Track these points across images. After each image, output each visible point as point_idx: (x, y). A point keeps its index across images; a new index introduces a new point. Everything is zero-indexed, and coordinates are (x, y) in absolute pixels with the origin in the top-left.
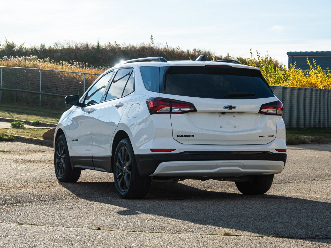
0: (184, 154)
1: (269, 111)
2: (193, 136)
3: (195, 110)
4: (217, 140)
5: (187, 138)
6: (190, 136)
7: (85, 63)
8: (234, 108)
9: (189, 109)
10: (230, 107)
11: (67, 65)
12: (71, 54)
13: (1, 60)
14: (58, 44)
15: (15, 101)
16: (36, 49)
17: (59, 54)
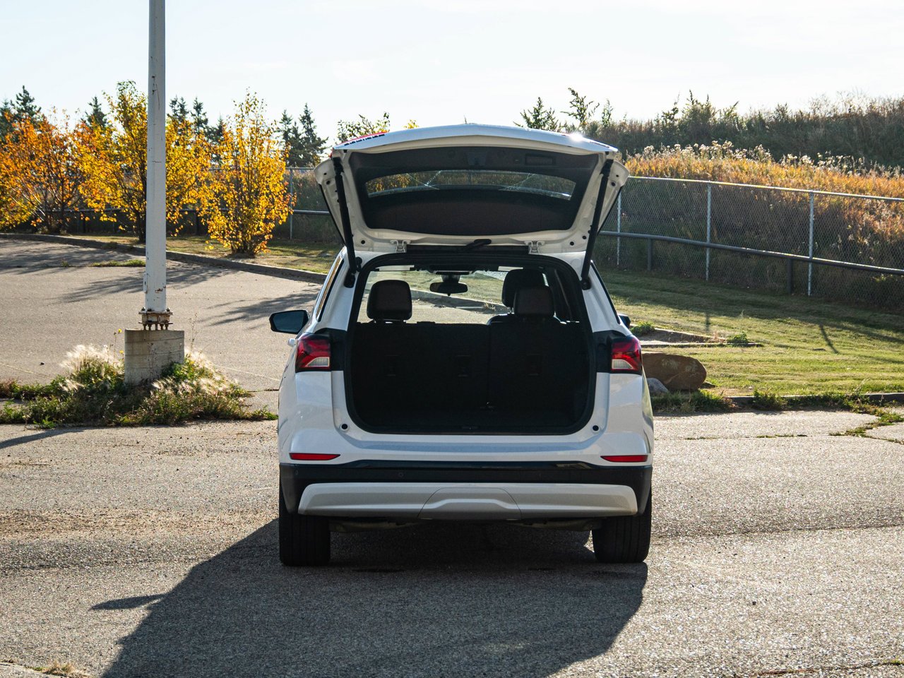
0: (358, 467)
7: (856, 158)
11: (810, 164)
12: (855, 130)
13: (638, 155)
14: (823, 103)
15: (649, 265)
16: (764, 118)
17: (821, 131)
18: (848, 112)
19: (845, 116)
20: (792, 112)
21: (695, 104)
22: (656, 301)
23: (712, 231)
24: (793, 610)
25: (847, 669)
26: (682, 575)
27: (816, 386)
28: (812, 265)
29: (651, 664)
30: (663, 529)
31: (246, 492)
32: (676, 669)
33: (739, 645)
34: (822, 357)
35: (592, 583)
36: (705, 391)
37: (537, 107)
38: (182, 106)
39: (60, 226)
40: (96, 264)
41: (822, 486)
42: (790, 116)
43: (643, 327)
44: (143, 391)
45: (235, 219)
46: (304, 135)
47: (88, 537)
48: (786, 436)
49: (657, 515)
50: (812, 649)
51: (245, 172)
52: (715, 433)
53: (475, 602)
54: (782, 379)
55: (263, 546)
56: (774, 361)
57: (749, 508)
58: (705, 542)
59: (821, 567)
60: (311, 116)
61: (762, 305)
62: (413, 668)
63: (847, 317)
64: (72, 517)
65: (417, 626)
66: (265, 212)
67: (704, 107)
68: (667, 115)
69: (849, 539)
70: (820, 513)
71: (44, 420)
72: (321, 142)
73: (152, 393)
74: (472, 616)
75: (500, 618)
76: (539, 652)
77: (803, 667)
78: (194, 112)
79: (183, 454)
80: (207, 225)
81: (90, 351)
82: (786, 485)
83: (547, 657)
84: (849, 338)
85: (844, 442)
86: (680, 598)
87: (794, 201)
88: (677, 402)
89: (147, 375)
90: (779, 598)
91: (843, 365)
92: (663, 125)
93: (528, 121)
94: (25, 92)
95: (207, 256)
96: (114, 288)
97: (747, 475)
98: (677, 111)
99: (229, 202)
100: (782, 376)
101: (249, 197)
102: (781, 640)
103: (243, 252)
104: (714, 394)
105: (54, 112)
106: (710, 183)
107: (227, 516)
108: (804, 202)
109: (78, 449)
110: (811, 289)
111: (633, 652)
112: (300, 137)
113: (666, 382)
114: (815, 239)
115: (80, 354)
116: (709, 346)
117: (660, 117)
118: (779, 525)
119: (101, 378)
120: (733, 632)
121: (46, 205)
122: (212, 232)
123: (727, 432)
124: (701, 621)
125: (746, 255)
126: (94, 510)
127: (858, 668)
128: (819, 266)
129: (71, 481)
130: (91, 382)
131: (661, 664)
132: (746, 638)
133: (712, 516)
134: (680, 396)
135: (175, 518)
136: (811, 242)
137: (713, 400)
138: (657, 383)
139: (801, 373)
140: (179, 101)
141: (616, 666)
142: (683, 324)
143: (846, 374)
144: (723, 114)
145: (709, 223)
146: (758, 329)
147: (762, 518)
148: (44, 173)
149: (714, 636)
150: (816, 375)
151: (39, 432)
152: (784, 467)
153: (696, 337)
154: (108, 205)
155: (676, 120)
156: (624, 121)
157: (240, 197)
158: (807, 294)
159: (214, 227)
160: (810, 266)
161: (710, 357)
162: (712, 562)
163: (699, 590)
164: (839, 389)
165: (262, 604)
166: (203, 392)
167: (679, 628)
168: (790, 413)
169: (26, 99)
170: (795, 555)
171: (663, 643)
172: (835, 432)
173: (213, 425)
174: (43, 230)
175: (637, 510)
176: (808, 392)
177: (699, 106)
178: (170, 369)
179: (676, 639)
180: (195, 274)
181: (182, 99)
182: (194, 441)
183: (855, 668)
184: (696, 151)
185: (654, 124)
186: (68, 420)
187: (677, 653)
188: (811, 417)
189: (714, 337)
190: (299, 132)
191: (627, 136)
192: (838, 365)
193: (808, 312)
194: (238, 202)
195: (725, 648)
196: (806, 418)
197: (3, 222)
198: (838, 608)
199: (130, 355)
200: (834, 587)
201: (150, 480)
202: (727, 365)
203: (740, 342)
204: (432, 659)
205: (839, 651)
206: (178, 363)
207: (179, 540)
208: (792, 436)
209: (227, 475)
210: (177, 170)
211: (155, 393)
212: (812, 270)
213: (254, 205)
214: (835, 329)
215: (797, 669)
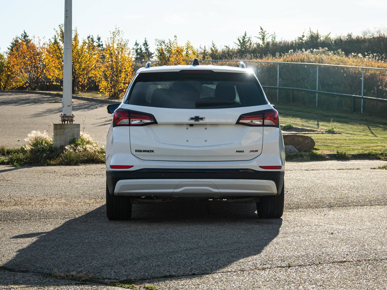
0: (142, 171)
1: (253, 122)
2: (153, 151)
3: (155, 122)
4: (181, 156)
5: (146, 153)
6: (150, 151)
8: (202, 119)
9: (149, 121)
10: (197, 119)
11: (362, 57)
12: (382, 43)
13: (287, 54)
14: (368, 32)
15: (291, 101)
16: (342, 39)
17: (367, 44)
18: (379, 36)
19: (378, 38)
20: (354, 36)
21: (312, 33)
22: (294, 116)
23: (319, 86)
24: (351, 236)
25: (378, 260)
26: (298, 223)
27: (364, 149)
28: (363, 100)
29: (277, 258)
30: (292, 206)
31: (100, 190)
32: (290, 260)
33: (323, 250)
34: (368, 138)
35: (254, 226)
36: (314, 151)
37: (244, 36)
38: (92, 39)
39: (36, 87)
40: (49, 102)
41: (367, 188)
42: (353, 38)
43: (288, 126)
44: (61, 151)
45: (111, 83)
46: (144, 51)
47: (20, 209)
48: (350, 169)
49: (289, 200)
50: (360, 252)
51: (115, 62)
52: (319, 168)
53: (195, 234)
54: (349, 147)
55: (102, 213)
56: (346, 139)
57: (332, 197)
58: (311, 211)
59: (366, 219)
60: (147, 43)
61: (342, 117)
62: (156, 261)
63: (379, 122)
64: (15, 201)
65: (165, 243)
66: (124, 79)
67: (316, 34)
68: (300, 38)
69: (379, 209)
70: (366, 199)
71: (14, 163)
72: (151, 54)
73: (64, 151)
74: (193, 239)
75: (206, 240)
76: (221, 253)
77: (355, 260)
78: (97, 41)
79: (74, 176)
80: (98, 85)
81: (38, 133)
82: (350, 188)
83: (225, 256)
84: (380, 130)
85: (377, 171)
86: (296, 231)
87: (355, 73)
88: (302, 156)
89: (63, 144)
90: (345, 231)
91: (377, 141)
92: (298, 42)
93: (240, 41)
94: (25, 33)
95: (98, 99)
96: (56, 112)
97: (332, 184)
98: (304, 36)
99: (108, 75)
100: (349, 145)
101: (117, 73)
102: (345, 248)
103: (114, 97)
104: (319, 152)
105: (34, 38)
106: (318, 65)
107: (88, 200)
108: (360, 73)
109: (27, 174)
110: (363, 110)
111: (269, 253)
112: (143, 52)
113: (297, 148)
114: (364, 88)
115: (34, 134)
116: (317, 134)
117: (297, 39)
118: (346, 204)
119: (43, 145)
120: (321, 245)
121: (30, 78)
122: (101, 88)
123: (324, 168)
124: (306, 240)
125: (333, 96)
126: (26, 198)
127: (383, 260)
128: (366, 100)
129: (19, 186)
130: (38, 147)
131: (282, 258)
132: (327, 247)
133: (315, 200)
134: (303, 153)
135: (63, 201)
136: (362, 90)
137: (318, 155)
138: (293, 148)
139: (358, 144)
140: (91, 37)
141: (260, 259)
142: (306, 125)
143: (378, 145)
144: (324, 37)
145: (317, 82)
146: (339, 127)
147: (338, 201)
148: (29, 64)
149: (311, 246)
150: (365, 145)
151: (11, 168)
152: (349, 180)
153: (311, 130)
154: (57, 78)
155: (304, 40)
156: (281, 41)
157: (113, 73)
158: (361, 113)
159: (102, 86)
160: (362, 100)
161: (317, 138)
162: (314, 218)
163: (306, 228)
164: (375, 150)
165: (93, 235)
166: (88, 151)
167: (294, 244)
168: (353, 161)
169: (25, 36)
170: (353, 215)
171: (285, 250)
172: (373, 167)
173: (91, 165)
174: (29, 89)
175: (277, 193)
176: (361, 152)
177: (314, 34)
178: (74, 141)
179: (292, 247)
180: (93, 106)
181: (92, 36)
182: (80, 171)
183: (382, 260)
184: (312, 52)
185: (294, 42)
186: (25, 163)
187: (291, 253)
188: (362, 162)
189: (319, 130)
190: (142, 50)
191: (282, 47)
192: (375, 141)
193: (361, 120)
194: (112, 75)
195: (316, 251)
196: (360, 163)
197: (12, 86)
198: (373, 235)
199: (55, 135)
200: (372, 227)
201: (56, 186)
202: (325, 141)
203: (331, 132)
204: (167, 257)
205: (374, 253)
206: (77, 138)
207: (63, 210)
208: (354, 169)
209: (92, 184)
210: (86, 62)
211: (66, 151)
212: (363, 102)
213: (119, 76)
214: (373, 127)
215: (352, 260)
